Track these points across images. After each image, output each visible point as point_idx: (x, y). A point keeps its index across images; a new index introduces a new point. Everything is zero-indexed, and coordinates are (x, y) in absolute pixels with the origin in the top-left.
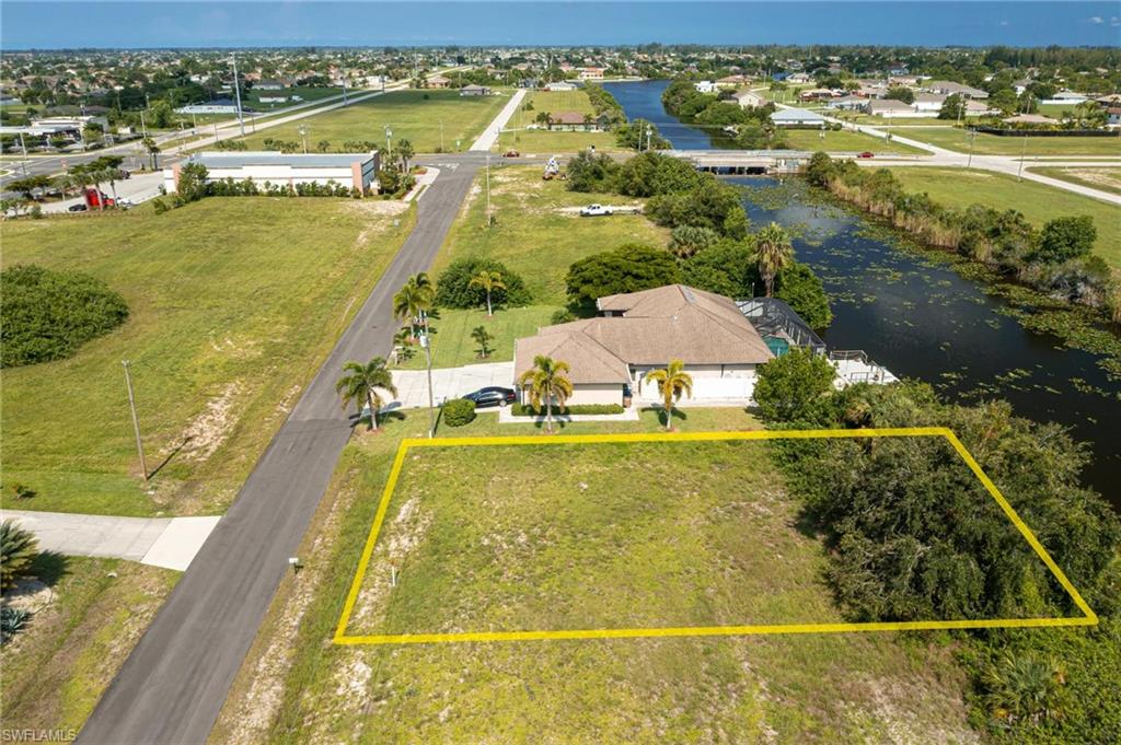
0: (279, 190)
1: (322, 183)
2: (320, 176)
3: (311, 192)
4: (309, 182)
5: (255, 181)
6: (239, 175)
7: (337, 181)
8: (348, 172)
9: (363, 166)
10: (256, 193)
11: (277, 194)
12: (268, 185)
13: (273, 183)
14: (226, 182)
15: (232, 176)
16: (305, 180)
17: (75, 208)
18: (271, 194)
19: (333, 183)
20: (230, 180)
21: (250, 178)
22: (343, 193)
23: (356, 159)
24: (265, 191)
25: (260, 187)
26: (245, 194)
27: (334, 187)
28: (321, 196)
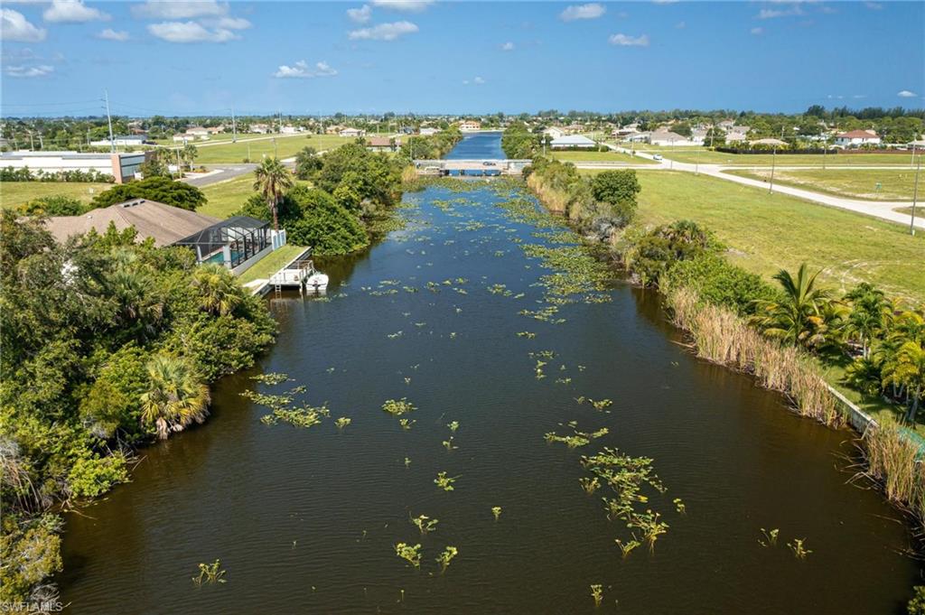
0: (50, 176)
1: (85, 171)
2: (83, 166)
3: (77, 178)
4: (74, 170)
5: (30, 170)
6: (18, 165)
7: (98, 169)
8: (108, 163)
9: (120, 158)
10: (31, 179)
11: (48, 180)
12: (41, 172)
13: (45, 171)
14: (7, 170)
15: (13, 165)
16: (71, 169)
18: (42, 180)
19: (94, 171)
20: (11, 168)
21: (27, 167)
22: (102, 179)
24: (40, 177)
25: (35, 174)
26: (24, 180)
27: (94, 174)
28: (86, 181)
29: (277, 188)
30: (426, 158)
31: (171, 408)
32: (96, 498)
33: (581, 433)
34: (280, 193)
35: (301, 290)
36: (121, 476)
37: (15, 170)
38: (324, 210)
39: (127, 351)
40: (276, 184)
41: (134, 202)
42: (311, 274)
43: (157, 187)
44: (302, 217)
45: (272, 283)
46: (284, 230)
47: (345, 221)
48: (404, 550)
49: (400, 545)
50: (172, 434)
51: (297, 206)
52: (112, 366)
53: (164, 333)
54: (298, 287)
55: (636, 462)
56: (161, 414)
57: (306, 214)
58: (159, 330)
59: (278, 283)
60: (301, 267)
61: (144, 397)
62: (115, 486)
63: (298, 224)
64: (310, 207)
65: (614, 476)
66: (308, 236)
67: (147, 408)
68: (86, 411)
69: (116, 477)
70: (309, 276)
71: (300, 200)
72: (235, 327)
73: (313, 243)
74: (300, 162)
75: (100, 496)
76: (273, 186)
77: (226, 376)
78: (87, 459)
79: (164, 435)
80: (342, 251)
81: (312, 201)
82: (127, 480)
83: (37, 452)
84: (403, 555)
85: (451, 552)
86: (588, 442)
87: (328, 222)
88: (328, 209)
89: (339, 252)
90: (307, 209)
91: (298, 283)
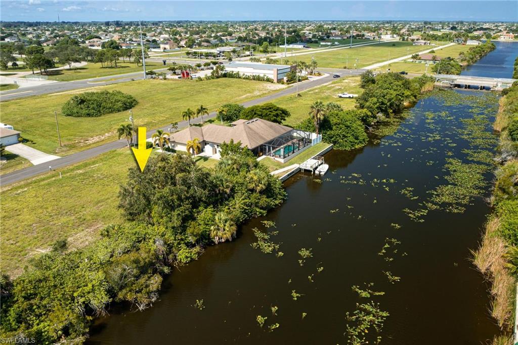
0: (247, 77)
1: (262, 75)
2: (261, 73)
3: (258, 79)
4: (257, 75)
5: (240, 73)
6: (235, 70)
7: (267, 75)
8: (272, 72)
9: (278, 70)
10: (240, 78)
11: (246, 79)
12: (244, 75)
13: (246, 74)
14: (231, 72)
15: (233, 70)
17: (179, 78)
18: (244, 79)
19: (265, 76)
20: (233, 72)
22: (269, 80)
23: (275, 67)
24: (243, 77)
25: (241, 74)
26: (237, 78)
27: (265, 77)
28: (261, 81)
29: (319, 116)
30: (447, 73)
31: (220, 233)
32: (185, 264)
33: (370, 291)
34: (320, 118)
35: (312, 173)
36: (195, 257)
37: (234, 73)
38: (344, 126)
39: (210, 209)
40: (318, 114)
41: (252, 121)
42: (322, 164)
43: (268, 109)
44: (331, 129)
45: (301, 167)
46: (321, 135)
47: (353, 133)
48: (260, 319)
49: (259, 316)
50: (219, 243)
51: (330, 123)
52: (205, 213)
53: (231, 199)
54: (311, 171)
55: (381, 313)
56: (217, 236)
57: (334, 128)
58: (229, 197)
59: (303, 168)
60: (318, 159)
61: (212, 228)
62: (192, 260)
63: (328, 133)
64: (336, 124)
65: (364, 316)
66: (332, 139)
67: (212, 233)
68: (189, 231)
69: (193, 257)
70: (320, 165)
71: (333, 120)
72: (259, 199)
73: (335, 143)
74: (363, 78)
75: (186, 263)
76: (317, 115)
77: (254, 218)
78: (184, 250)
79: (217, 243)
80: (348, 149)
81: (338, 121)
82: (197, 259)
83: (169, 245)
84: (258, 321)
85: (276, 326)
86: (369, 296)
87: (344, 133)
88: (345, 126)
89: (347, 149)
90: (335, 125)
91: (311, 169)
